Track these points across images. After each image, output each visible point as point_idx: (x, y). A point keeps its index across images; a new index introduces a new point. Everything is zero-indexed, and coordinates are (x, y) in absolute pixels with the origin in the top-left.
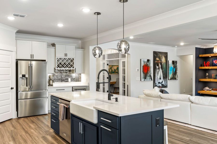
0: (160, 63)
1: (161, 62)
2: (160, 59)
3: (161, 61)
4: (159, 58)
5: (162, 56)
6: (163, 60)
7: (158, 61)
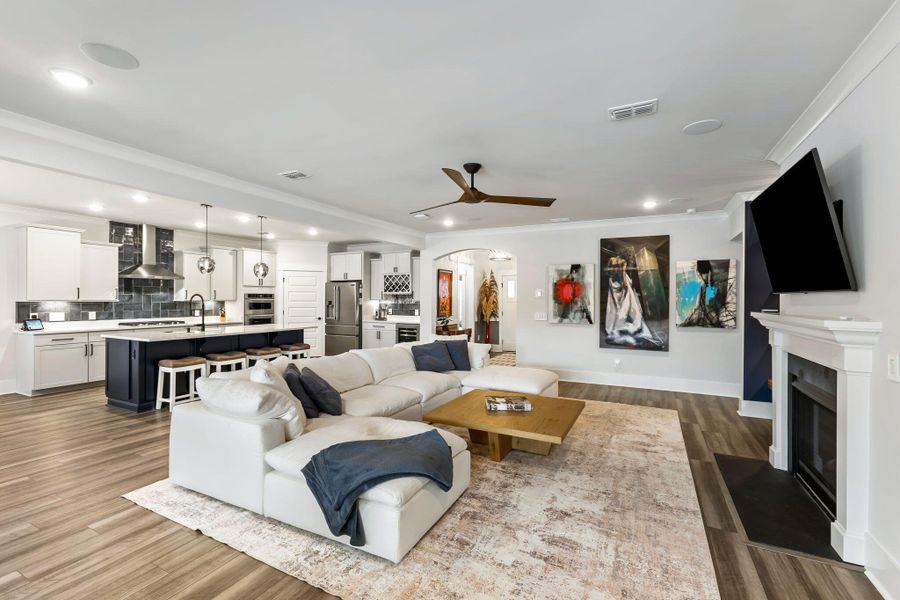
0: (628, 272)
1: (631, 268)
2: (628, 261)
3: (635, 266)
4: (623, 257)
5: (637, 250)
6: (646, 261)
7: (617, 266)
